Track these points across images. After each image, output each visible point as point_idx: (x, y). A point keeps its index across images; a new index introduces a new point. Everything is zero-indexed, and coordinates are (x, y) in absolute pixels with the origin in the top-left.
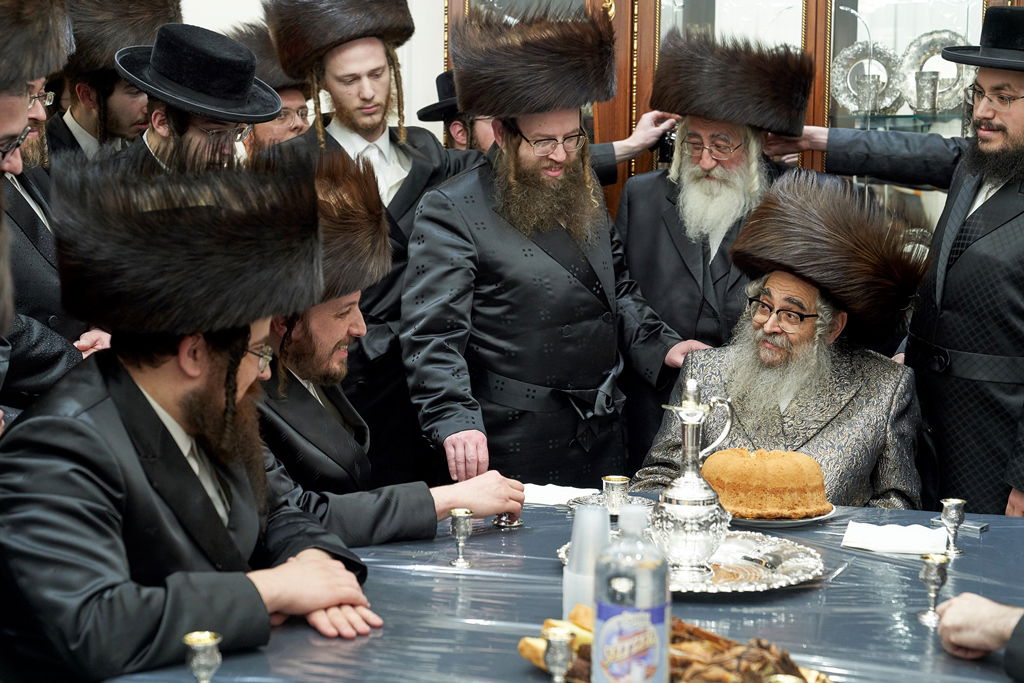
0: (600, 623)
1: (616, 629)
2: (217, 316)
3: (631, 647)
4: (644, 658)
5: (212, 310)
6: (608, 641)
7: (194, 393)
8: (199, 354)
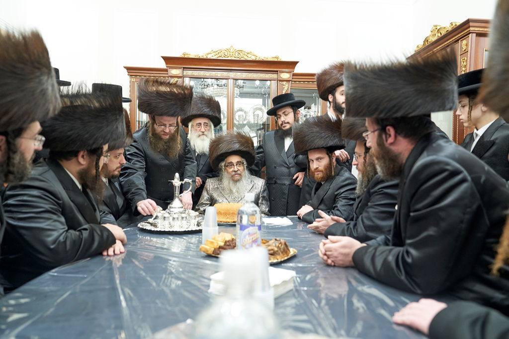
0: (241, 231)
1: (248, 233)
2: (94, 143)
3: (252, 238)
4: (256, 242)
5: (91, 142)
6: (245, 237)
7: (83, 169)
8: (85, 157)
